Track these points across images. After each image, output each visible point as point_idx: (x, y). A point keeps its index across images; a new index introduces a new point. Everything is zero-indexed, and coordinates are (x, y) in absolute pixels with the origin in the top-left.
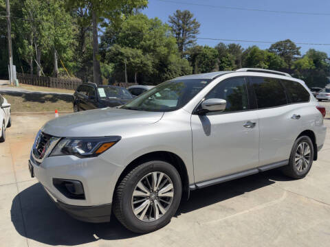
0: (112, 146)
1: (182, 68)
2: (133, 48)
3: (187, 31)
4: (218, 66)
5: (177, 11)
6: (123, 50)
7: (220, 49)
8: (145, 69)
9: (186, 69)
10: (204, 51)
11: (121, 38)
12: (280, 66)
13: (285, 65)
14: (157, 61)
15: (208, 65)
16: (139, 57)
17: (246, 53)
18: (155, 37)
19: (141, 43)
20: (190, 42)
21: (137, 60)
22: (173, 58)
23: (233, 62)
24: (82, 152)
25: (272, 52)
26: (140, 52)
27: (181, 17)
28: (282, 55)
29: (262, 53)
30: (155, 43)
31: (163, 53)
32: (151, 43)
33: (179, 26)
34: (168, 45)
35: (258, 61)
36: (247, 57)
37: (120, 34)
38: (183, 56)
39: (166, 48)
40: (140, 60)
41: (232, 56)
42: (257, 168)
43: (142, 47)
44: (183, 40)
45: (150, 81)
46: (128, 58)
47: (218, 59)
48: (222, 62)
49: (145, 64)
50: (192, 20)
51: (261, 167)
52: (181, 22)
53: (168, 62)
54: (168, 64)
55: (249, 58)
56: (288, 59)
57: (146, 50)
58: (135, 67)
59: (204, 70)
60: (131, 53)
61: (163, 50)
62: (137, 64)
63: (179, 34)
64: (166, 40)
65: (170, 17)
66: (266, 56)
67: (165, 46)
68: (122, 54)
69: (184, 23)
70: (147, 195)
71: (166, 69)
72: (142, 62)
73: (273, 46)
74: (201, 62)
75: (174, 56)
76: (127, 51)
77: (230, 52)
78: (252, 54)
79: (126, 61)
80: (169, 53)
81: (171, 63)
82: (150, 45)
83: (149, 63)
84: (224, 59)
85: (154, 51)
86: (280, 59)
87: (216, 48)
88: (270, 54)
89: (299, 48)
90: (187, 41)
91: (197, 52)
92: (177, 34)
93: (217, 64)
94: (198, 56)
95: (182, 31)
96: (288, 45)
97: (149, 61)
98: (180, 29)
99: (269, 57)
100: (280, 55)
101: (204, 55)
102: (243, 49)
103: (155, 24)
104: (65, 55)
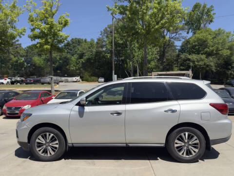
2: (199, 54)
8: (208, 69)
11: (190, 48)
16: (203, 60)
19: (205, 50)
21: (201, 63)
26: (204, 56)
30: (218, 48)
31: (225, 54)
32: (214, 48)
39: (228, 50)
40: (203, 62)
43: (205, 53)
46: (194, 62)
49: (208, 65)
54: (232, 63)
57: (209, 54)
58: (200, 68)
60: (196, 58)
62: (201, 65)
64: (228, 44)
71: (230, 67)
72: (205, 64)
76: (194, 57)
79: (191, 64)
80: (231, 54)
82: (213, 51)
83: (212, 64)
85: (217, 54)
97: (212, 62)
104: (150, 65)
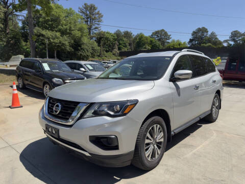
0: (134, 107)
1: (93, 47)
2: (53, 31)
3: (93, 19)
4: (117, 47)
5: (85, 4)
6: (44, 32)
7: (118, 34)
8: (63, 47)
9: (95, 48)
10: (107, 35)
11: (42, 22)
12: (158, 48)
13: (161, 47)
14: (73, 41)
15: (110, 46)
16: (58, 38)
17: (136, 38)
18: (70, 23)
19: (59, 27)
20: (96, 28)
21: (56, 41)
22: (85, 40)
23: (127, 44)
24: (112, 113)
25: (153, 38)
26: (58, 34)
27: (89, 9)
28: (159, 40)
29: (146, 38)
30: (70, 28)
31: (77, 35)
32: (68, 27)
33: (87, 15)
34: (81, 30)
35: (144, 44)
36: (136, 41)
37: (41, 19)
38: (91, 38)
39: (79, 32)
40: (59, 40)
41: (126, 40)
42: (199, 116)
43: (59, 31)
44: (91, 26)
45: (67, 57)
46: (48, 39)
47: (117, 42)
48: (120, 44)
49: (63, 44)
50: (97, 11)
51: (200, 115)
52: (88, 12)
53: (81, 43)
54: (81, 44)
55: (138, 42)
56: (163, 43)
57: (63, 33)
58: (55, 46)
59: (107, 49)
60: (51, 35)
61: (77, 34)
62: (57, 43)
63: (87, 21)
64: (79, 26)
65: (79, 8)
66: (149, 40)
67: (78, 31)
68: (43, 35)
69: (90, 14)
70: (152, 142)
71: (80, 48)
72: (60, 42)
73: (153, 33)
74: (105, 44)
75: (85, 38)
76: (47, 33)
77: (125, 37)
78: (140, 39)
79: (47, 41)
80: (82, 36)
81: (83, 44)
82: (66, 29)
83: (67, 43)
84: (121, 42)
85: (70, 34)
86: (158, 43)
87: (115, 34)
88: (152, 39)
89: (170, 35)
90: (94, 27)
91: (102, 36)
92: (85, 21)
93: (116, 45)
94: (102, 39)
95: (89, 20)
96: (163, 33)
97: (66, 41)
98: (88, 18)
99: (151, 41)
100: (158, 40)
101: (107, 39)
102: (134, 35)
103: (69, 13)
